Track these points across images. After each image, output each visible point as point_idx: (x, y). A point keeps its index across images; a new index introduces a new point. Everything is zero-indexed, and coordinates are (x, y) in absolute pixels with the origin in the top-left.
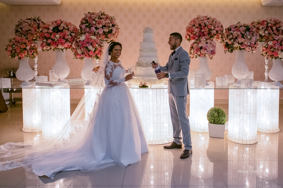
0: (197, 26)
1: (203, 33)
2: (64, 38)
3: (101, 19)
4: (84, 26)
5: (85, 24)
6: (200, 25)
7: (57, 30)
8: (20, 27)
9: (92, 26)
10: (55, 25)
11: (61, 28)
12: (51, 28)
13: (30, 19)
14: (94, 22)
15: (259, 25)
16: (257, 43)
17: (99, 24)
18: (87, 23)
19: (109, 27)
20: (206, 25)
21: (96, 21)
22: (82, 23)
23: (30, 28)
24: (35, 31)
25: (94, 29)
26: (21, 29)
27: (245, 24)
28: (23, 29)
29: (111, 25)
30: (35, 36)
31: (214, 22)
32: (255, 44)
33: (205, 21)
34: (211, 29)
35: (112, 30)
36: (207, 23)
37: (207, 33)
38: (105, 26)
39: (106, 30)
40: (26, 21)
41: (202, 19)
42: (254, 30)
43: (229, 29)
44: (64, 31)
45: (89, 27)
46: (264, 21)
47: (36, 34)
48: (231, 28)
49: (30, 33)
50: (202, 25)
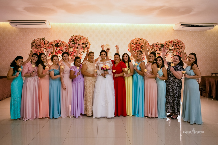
0: (135, 44)
1: (138, 47)
2: (61, 50)
3: (81, 39)
4: (71, 43)
5: (72, 42)
6: (136, 43)
7: (57, 45)
8: (35, 43)
9: (76, 43)
10: (56, 43)
11: (59, 45)
12: (54, 44)
13: (40, 39)
14: (77, 41)
15: (169, 43)
16: (167, 53)
17: (80, 42)
18: (73, 41)
19: (85, 44)
20: (139, 43)
21: (78, 41)
22: (70, 42)
23: (40, 44)
24: (43, 45)
25: (77, 45)
26: (35, 44)
27: (161, 43)
28: (37, 45)
29: (86, 43)
30: (43, 48)
31: (144, 42)
32: (167, 54)
33: (139, 41)
34: (142, 46)
35: (87, 45)
36: (140, 42)
37: (140, 47)
38: (83, 43)
39: (84, 46)
40: (38, 40)
41: (138, 40)
42: (166, 46)
43: (153, 46)
44: (61, 46)
45: (75, 43)
46: (172, 41)
47: (44, 47)
48: (153, 45)
49: (40, 47)
50: (137, 43)
